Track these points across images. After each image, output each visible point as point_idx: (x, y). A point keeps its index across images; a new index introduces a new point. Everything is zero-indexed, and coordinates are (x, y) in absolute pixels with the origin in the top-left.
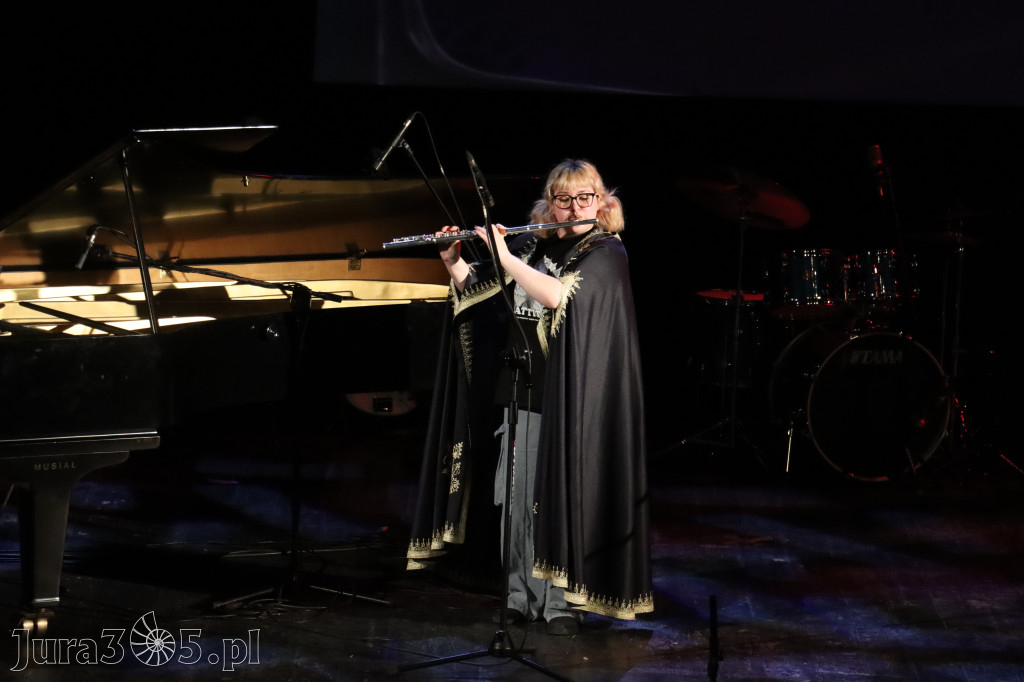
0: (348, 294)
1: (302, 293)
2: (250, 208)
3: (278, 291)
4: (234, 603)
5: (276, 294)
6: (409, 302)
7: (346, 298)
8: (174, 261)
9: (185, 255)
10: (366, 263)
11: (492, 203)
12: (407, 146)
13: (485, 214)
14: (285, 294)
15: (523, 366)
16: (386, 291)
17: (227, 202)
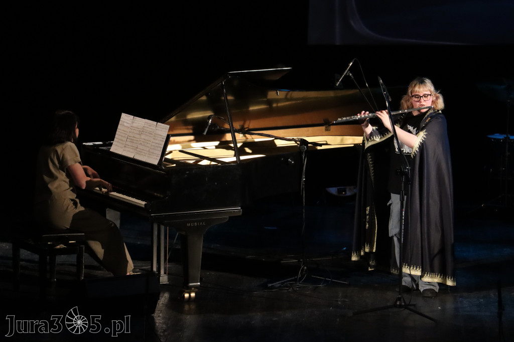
0: (325, 142)
1: (304, 142)
2: (279, 105)
3: (294, 142)
4: (277, 284)
5: (292, 143)
6: (353, 145)
7: (324, 144)
8: (247, 129)
9: (251, 127)
10: (332, 128)
11: (390, 100)
12: (351, 74)
13: (387, 105)
14: (296, 143)
15: (406, 174)
16: (342, 140)
17: (269, 102)
